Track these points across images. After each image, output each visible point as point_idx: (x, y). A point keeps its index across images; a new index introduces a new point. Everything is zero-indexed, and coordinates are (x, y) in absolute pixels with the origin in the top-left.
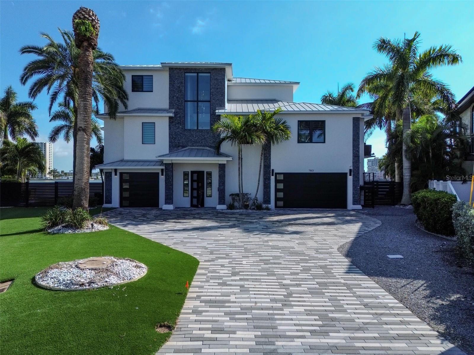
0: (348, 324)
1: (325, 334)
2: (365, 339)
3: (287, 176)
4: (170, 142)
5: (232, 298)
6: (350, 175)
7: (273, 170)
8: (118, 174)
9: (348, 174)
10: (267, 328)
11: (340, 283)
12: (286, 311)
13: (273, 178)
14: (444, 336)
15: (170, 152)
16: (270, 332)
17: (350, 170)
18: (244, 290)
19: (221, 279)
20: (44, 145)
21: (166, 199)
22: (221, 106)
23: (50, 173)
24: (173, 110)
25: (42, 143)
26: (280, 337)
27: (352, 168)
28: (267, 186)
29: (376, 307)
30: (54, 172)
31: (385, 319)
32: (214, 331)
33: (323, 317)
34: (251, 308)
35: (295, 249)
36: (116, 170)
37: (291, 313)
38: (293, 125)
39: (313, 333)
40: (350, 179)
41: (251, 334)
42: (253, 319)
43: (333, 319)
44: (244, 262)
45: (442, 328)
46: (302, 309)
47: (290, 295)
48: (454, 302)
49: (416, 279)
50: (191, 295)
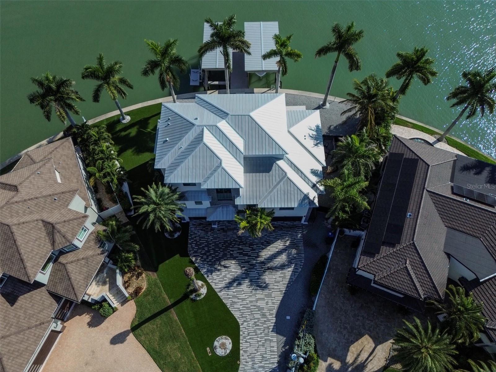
0: (266, 359)
5: (248, 349)
6: (304, 217)
14: (278, 362)
16: (254, 362)
18: (250, 345)
19: (245, 338)
26: (255, 364)
29: (272, 352)
31: (272, 356)
32: (246, 362)
33: (262, 357)
34: (251, 354)
35: (264, 310)
37: (258, 355)
39: (260, 362)
42: (251, 358)
43: (264, 357)
44: (250, 325)
45: (279, 359)
46: (259, 353)
47: (258, 347)
48: (286, 349)
49: (285, 337)
50: (241, 348)
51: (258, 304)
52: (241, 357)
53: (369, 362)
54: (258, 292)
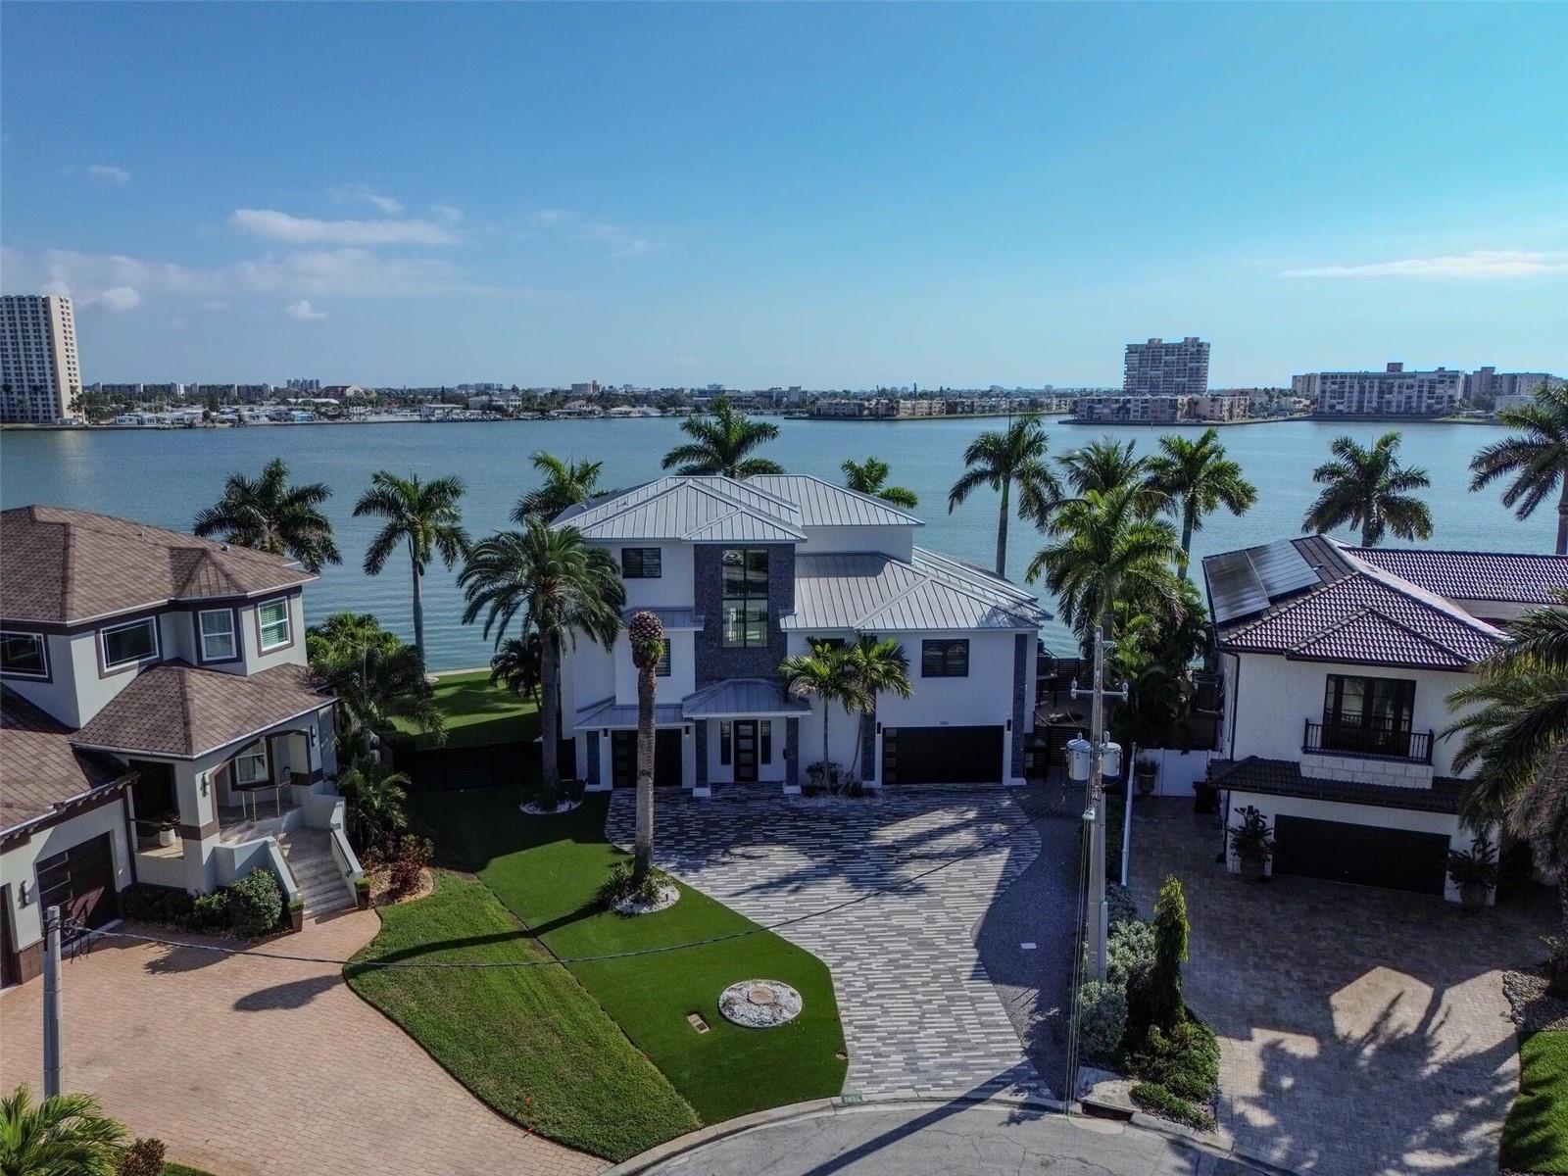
0: (965, 1045)
1: (948, 1054)
2: (973, 1057)
3: (903, 732)
4: (697, 672)
5: (878, 1022)
6: (1009, 729)
7: (879, 724)
8: (609, 734)
9: (1006, 728)
10: (910, 1051)
11: (966, 996)
12: (922, 1034)
13: (879, 737)
14: (1026, 1052)
15: (696, 689)
16: (912, 1055)
17: (1009, 722)
18: (886, 1012)
19: (859, 996)
20: (44, 306)
21: (697, 779)
22: (787, 607)
23: (75, 406)
24: (703, 617)
25: (36, 299)
26: (919, 1058)
27: (1011, 718)
28: (868, 751)
29: (990, 1026)
30: (90, 402)
31: (993, 1038)
32: (876, 1056)
33: (950, 1040)
34: (896, 1033)
35: (922, 933)
36: (606, 731)
37: (926, 1036)
38: (914, 655)
39: (942, 1054)
40: (1008, 735)
41: (900, 1057)
42: (899, 1043)
43: (956, 1040)
44: (873, 966)
45: (1027, 1044)
46: (932, 1031)
47: (922, 1016)
48: (1049, 1017)
49: (1032, 987)
50: (843, 1020)
51: (894, 922)
52: (847, 1043)
53: (1437, 1028)
54: (888, 899)
